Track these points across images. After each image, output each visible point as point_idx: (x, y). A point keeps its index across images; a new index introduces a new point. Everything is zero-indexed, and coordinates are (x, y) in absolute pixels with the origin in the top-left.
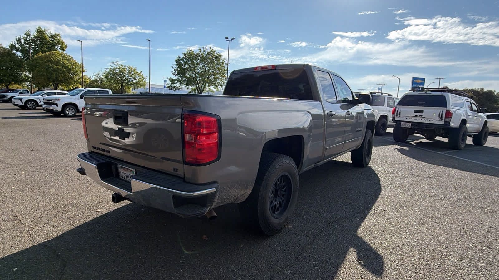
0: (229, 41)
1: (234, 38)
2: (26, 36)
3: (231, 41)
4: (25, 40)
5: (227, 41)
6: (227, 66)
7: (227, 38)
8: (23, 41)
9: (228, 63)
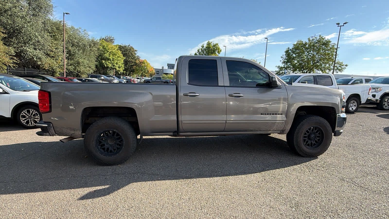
0: (341, 26)
1: (347, 22)
2: (202, 48)
3: (344, 26)
4: (202, 50)
5: (338, 26)
6: (336, 51)
7: (338, 24)
8: (200, 51)
9: (337, 47)
